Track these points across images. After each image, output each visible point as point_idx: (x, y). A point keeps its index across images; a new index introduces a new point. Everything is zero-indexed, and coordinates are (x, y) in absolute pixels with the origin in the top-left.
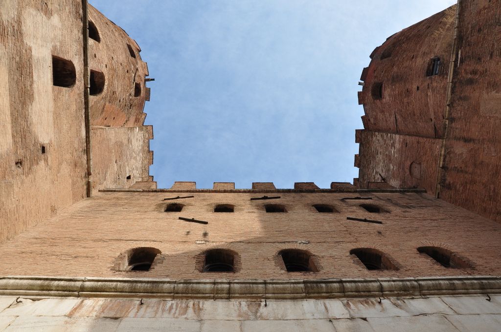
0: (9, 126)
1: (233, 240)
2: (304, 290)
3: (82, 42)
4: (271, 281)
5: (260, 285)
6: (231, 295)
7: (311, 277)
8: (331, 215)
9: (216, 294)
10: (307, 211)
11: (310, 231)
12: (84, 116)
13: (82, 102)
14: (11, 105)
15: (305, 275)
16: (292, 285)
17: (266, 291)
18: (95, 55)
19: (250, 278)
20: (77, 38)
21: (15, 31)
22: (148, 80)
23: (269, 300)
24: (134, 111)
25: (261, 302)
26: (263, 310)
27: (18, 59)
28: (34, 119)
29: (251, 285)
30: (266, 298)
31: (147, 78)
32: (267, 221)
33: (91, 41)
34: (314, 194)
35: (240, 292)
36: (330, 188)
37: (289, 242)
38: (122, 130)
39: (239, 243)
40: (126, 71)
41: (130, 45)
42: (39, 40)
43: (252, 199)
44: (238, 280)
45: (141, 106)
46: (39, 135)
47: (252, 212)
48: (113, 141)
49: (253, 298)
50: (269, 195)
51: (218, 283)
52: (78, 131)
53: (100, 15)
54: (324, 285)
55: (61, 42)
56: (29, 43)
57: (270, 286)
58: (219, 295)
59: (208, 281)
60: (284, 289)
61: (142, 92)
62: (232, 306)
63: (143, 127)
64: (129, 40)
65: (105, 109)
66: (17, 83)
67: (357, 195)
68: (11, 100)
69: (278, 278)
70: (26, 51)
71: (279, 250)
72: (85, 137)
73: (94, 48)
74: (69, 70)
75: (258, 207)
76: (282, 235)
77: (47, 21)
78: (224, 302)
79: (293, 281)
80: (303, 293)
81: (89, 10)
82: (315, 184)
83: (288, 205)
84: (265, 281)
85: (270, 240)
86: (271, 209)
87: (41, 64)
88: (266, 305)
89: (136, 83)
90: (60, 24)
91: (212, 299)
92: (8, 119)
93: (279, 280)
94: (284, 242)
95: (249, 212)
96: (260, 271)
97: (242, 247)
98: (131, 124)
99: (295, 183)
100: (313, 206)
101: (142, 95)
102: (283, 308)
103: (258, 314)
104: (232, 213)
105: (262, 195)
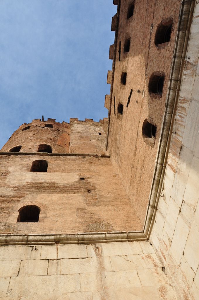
0: (69, 195)
1: (145, 75)
2: (184, 31)
3: (22, 156)
4: (174, 53)
5: (176, 61)
6: (179, 80)
7: (176, 26)
8: (135, 6)
9: (177, 89)
10: (131, 24)
11: (145, 23)
12: (64, 157)
13: (56, 157)
14: (58, 193)
15: (174, 30)
16: (179, 39)
17: (180, 57)
18: (29, 149)
19: (170, 66)
20: (20, 158)
21: (18, 189)
22: (43, 119)
23: (186, 56)
24: (61, 128)
25: (186, 61)
26: (192, 61)
27: (33, 189)
28: (65, 182)
29: (175, 66)
30: (184, 57)
31: (42, 120)
32: (135, 51)
33: (22, 151)
34: (120, 18)
35: (178, 74)
36: (117, 6)
37: (150, 38)
38: (72, 136)
39: (147, 71)
40: (38, 132)
41: (23, 129)
42: (22, 178)
43: (120, 60)
44: (170, 74)
45: (58, 124)
46: (74, 180)
47: (128, 61)
48: (78, 141)
49: (183, 66)
50: (118, 49)
51: (170, 87)
52: (72, 160)
53: (6, 145)
54: (183, 17)
55: (23, 167)
56: (25, 183)
57: (177, 54)
58: (178, 87)
59: (168, 93)
60: (181, 45)
61: (50, 123)
62: (186, 80)
63: (71, 124)
64: (19, 130)
65: (60, 145)
66: (46, 190)
68: (55, 193)
70: (28, 185)
71: (154, 46)
72: (76, 157)
73: (25, 149)
74: (38, 163)
75: (125, 57)
76: (145, 42)
77: (12, 173)
78: (183, 84)
79: (177, 38)
80: (186, 32)
81: (4, 151)
82: (113, 16)
83: (125, 37)
84: (173, 57)
85: (147, 51)
86: (127, 49)
87: (35, 177)
88: (189, 58)
89: (45, 127)
90: (13, 167)
91: (179, 92)
92: (65, 195)
93: (174, 47)
94: (150, 42)
95: (128, 63)
96: (167, 60)
97: (149, 69)
98: (69, 131)
99: (112, 30)
100: (128, 19)
101: (52, 123)
102: (193, 47)
103: (194, 64)
104: (127, 74)
105: (118, 53)
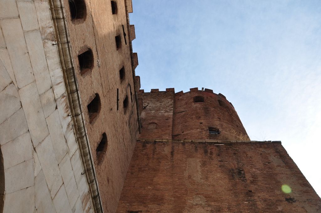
1: (93, 17)
2: (68, 68)
4: (70, 46)
5: (66, 39)
6: (56, 20)
7: (77, 71)
8: (119, 78)
9: (54, 10)
10: (119, 63)
11: (106, 66)
15: (78, 67)
16: (70, 60)
17: (63, 44)
19: (70, 32)
23: (57, 46)
25: (55, 41)
26: (50, 43)
29: (65, 33)
30: (58, 44)
32: (109, 38)
34: (131, 66)
35: (59, 26)
36: (136, 76)
37: (97, 54)
39: (92, 21)
43: (123, 26)
44: (67, 24)
47: (114, 27)
49: (57, 35)
50: (127, 37)
51: (62, 10)
54: (73, 80)
57: (67, 46)
58: (54, 12)
59: (62, 3)
60: (66, 55)
62: (48, 22)
67: (133, 93)
69: (73, 50)
71: (92, 48)
75: (118, 31)
76: (102, 49)
78: (49, 16)
79: (72, 60)
80: (66, 68)
82: (138, 66)
83: (122, 50)
84: (69, 42)
85: (97, 41)
86: (118, 39)
88: (53, 45)
91: (50, 7)
93: (72, 51)
94: (97, 51)
95: (114, 25)
96: (75, 39)
97: (90, 23)
99: (137, 53)
100: (123, 66)
102: (53, 56)
103: (46, 41)
104: (112, 13)
105: (126, 32)
